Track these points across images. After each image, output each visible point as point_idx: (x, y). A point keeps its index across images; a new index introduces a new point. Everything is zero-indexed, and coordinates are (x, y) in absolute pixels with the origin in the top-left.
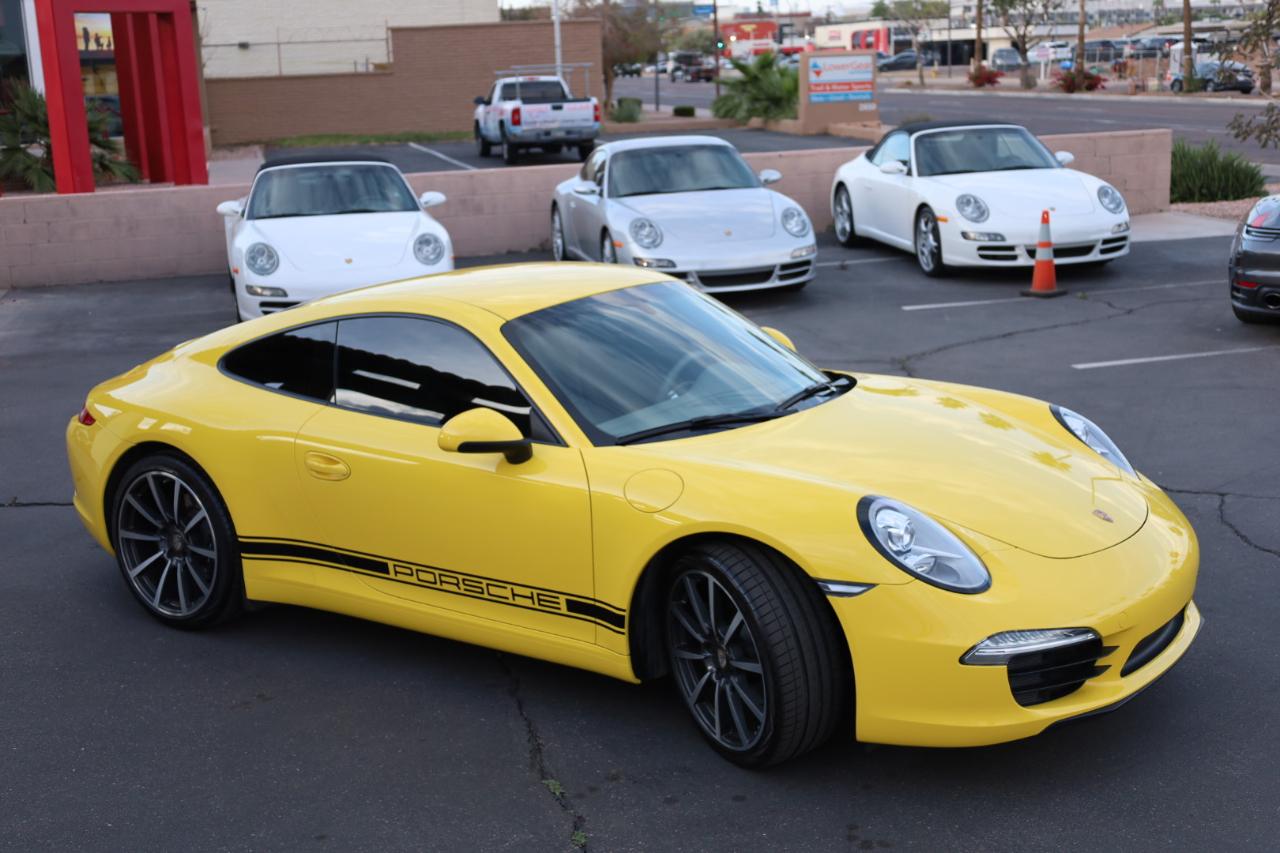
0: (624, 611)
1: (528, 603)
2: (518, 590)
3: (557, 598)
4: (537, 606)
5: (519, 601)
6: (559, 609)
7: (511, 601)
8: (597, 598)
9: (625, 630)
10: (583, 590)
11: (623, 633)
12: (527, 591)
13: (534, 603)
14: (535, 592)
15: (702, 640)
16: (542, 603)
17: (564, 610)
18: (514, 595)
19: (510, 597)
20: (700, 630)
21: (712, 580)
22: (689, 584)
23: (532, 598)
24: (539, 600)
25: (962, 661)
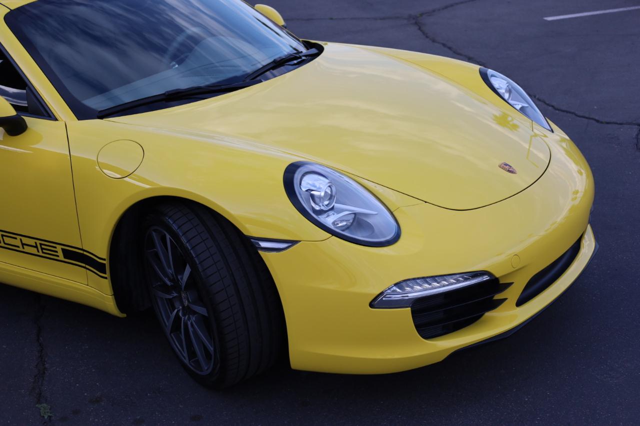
0: (104, 260)
1: (34, 251)
2: (25, 240)
3: (55, 247)
4: (41, 254)
5: (27, 249)
6: (58, 256)
7: (21, 249)
8: (84, 248)
9: (108, 275)
10: (74, 242)
11: (106, 278)
12: (32, 242)
13: (38, 251)
14: (38, 242)
15: (169, 283)
16: (44, 251)
17: (61, 257)
18: (23, 244)
19: (20, 245)
20: (166, 275)
21: (168, 236)
22: (155, 237)
23: (36, 247)
24: (42, 249)
25: (372, 305)
